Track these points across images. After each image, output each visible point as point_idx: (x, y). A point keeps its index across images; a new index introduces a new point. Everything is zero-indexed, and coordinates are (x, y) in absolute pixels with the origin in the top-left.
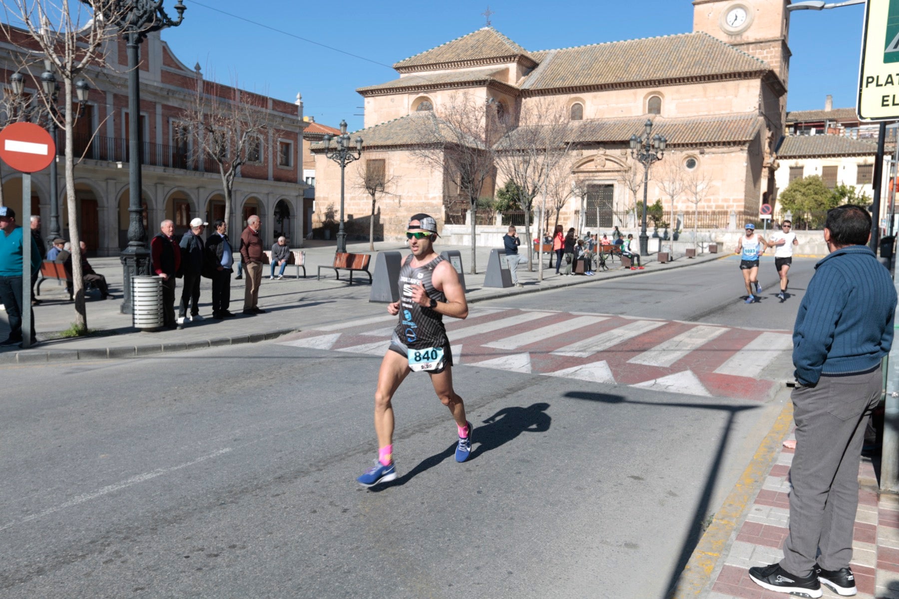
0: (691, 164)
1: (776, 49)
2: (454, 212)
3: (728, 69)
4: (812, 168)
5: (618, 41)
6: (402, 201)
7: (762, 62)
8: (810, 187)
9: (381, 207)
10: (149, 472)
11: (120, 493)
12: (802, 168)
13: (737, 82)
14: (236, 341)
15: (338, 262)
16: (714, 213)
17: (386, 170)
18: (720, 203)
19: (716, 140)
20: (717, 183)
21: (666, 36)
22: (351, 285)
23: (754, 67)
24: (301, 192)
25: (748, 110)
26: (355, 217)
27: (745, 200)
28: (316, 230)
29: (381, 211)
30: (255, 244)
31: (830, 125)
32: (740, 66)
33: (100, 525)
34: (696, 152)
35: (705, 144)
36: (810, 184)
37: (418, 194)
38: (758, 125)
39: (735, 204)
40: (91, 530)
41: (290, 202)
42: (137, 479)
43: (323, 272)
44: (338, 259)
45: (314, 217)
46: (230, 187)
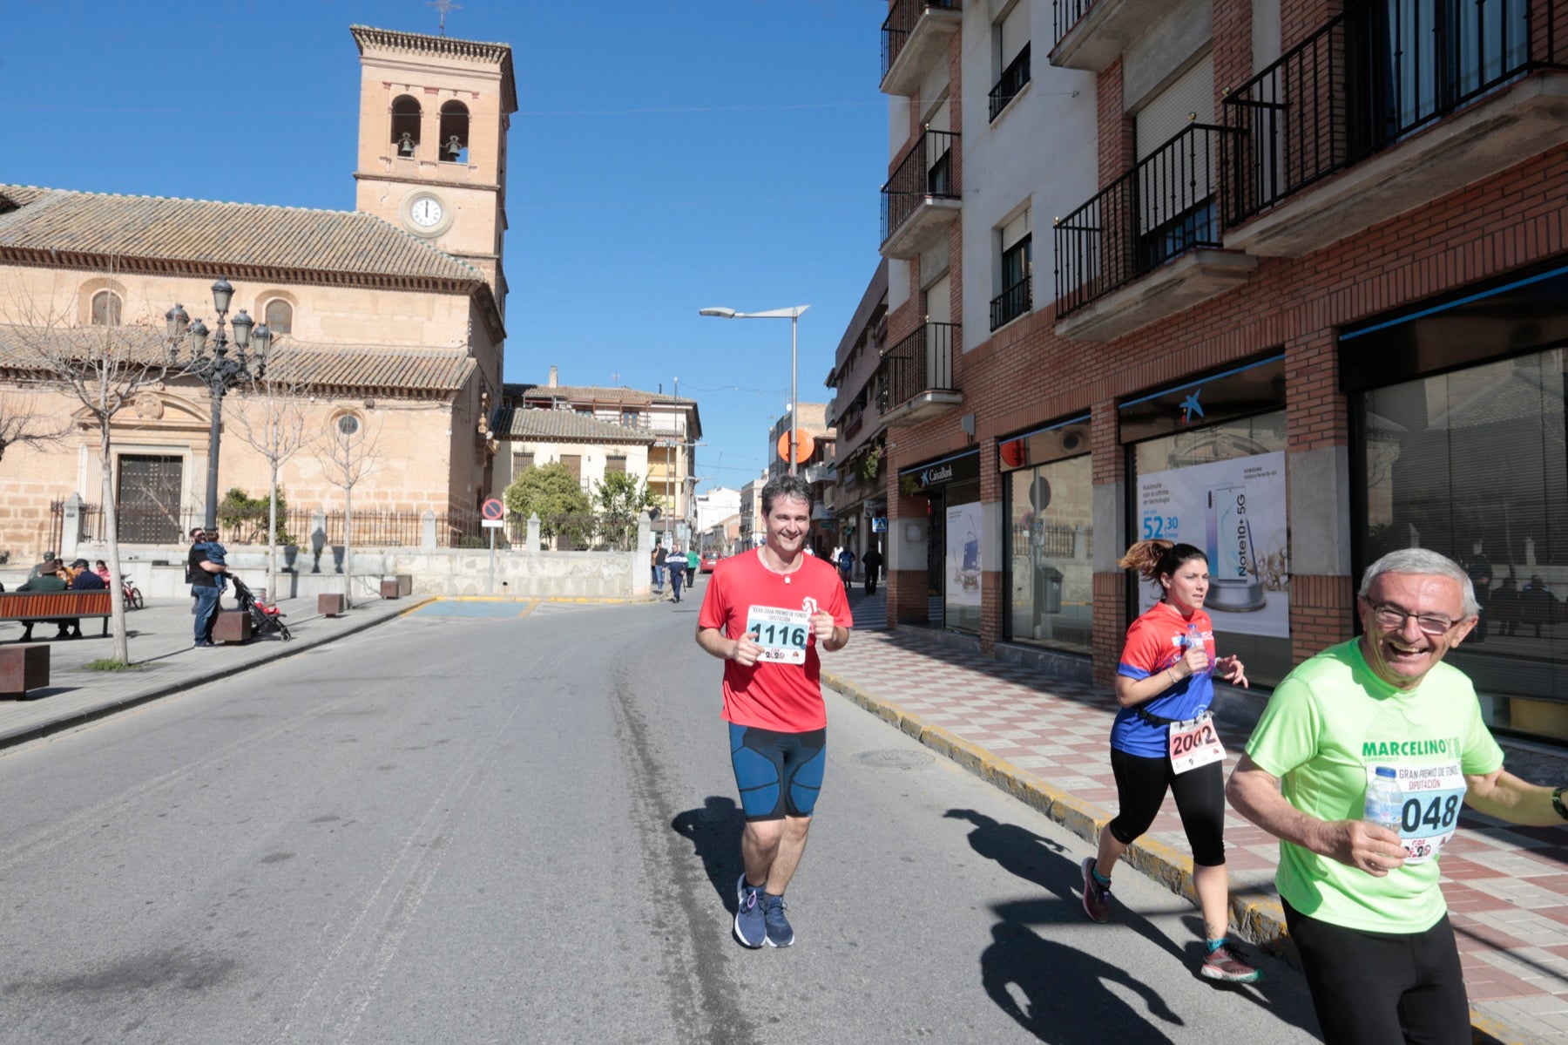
0: (349, 425)
1: (489, 271)
3: (415, 270)
4: (545, 455)
5: (211, 200)
7: (471, 268)
8: (554, 478)
12: (531, 455)
13: (430, 295)
16: (393, 518)
18: (405, 501)
19: (396, 384)
20: (398, 464)
21: (305, 209)
23: (459, 273)
25: (451, 345)
27: (451, 498)
31: (558, 405)
32: (435, 268)
34: (358, 404)
35: (375, 389)
36: (553, 475)
38: (468, 369)
39: (432, 503)
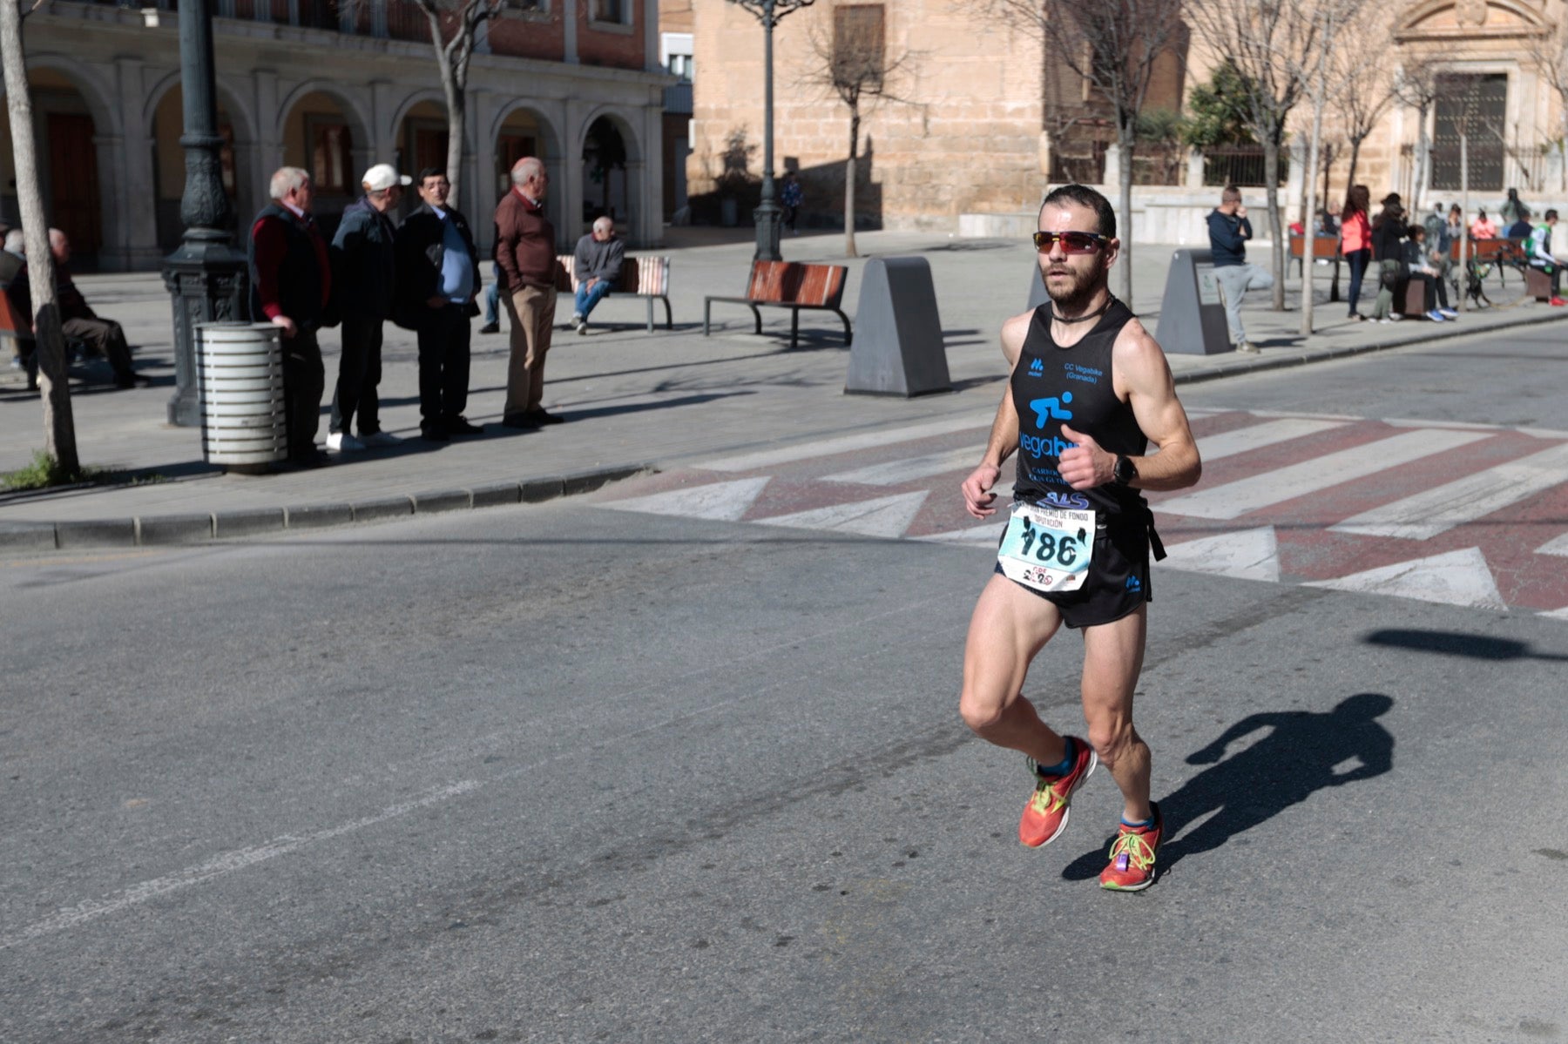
2: (1072, 149)
6: (933, 120)
9: (874, 137)
10: (258, 844)
11: (182, 898)
14: (486, 498)
15: (758, 286)
17: (889, 33)
22: (794, 348)
24: (657, 96)
26: (804, 164)
28: (699, 201)
29: (876, 148)
30: (534, 237)
33: (131, 983)
37: (974, 100)
40: (108, 993)
41: (625, 123)
42: (226, 862)
43: (720, 313)
44: (760, 278)
45: (693, 166)
46: (460, 79)
